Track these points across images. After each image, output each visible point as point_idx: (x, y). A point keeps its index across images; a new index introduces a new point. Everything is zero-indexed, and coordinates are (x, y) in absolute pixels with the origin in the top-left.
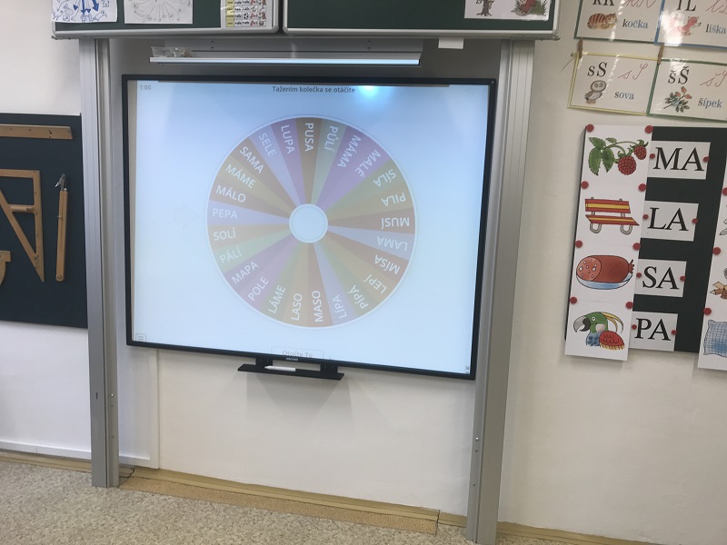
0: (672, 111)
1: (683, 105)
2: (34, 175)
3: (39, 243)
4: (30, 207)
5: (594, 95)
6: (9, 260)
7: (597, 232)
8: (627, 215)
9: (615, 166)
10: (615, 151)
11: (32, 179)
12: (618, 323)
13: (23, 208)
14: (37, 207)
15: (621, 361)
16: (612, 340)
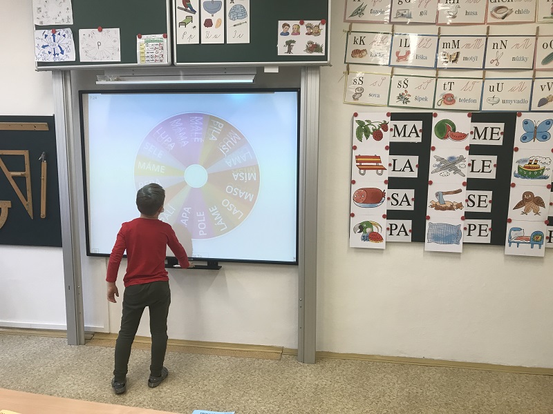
0: (400, 103)
1: (406, 100)
2: (25, 153)
3: (29, 195)
4: (23, 173)
5: (358, 96)
6: (10, 207)
7: (363, 175)
8: (380, 164)
9: (371, 136)
10: (371, 127)
11: (23, 156)
12: (379, 227)
13: (19, 174)
14: (27, 172)
15: (383, 250)
16: (376, 237)
